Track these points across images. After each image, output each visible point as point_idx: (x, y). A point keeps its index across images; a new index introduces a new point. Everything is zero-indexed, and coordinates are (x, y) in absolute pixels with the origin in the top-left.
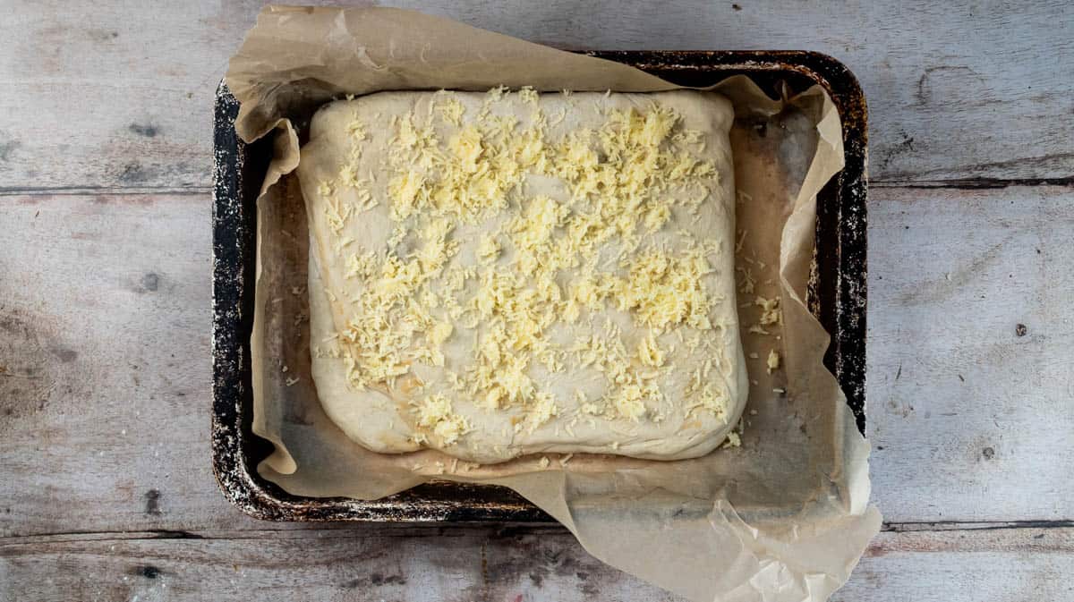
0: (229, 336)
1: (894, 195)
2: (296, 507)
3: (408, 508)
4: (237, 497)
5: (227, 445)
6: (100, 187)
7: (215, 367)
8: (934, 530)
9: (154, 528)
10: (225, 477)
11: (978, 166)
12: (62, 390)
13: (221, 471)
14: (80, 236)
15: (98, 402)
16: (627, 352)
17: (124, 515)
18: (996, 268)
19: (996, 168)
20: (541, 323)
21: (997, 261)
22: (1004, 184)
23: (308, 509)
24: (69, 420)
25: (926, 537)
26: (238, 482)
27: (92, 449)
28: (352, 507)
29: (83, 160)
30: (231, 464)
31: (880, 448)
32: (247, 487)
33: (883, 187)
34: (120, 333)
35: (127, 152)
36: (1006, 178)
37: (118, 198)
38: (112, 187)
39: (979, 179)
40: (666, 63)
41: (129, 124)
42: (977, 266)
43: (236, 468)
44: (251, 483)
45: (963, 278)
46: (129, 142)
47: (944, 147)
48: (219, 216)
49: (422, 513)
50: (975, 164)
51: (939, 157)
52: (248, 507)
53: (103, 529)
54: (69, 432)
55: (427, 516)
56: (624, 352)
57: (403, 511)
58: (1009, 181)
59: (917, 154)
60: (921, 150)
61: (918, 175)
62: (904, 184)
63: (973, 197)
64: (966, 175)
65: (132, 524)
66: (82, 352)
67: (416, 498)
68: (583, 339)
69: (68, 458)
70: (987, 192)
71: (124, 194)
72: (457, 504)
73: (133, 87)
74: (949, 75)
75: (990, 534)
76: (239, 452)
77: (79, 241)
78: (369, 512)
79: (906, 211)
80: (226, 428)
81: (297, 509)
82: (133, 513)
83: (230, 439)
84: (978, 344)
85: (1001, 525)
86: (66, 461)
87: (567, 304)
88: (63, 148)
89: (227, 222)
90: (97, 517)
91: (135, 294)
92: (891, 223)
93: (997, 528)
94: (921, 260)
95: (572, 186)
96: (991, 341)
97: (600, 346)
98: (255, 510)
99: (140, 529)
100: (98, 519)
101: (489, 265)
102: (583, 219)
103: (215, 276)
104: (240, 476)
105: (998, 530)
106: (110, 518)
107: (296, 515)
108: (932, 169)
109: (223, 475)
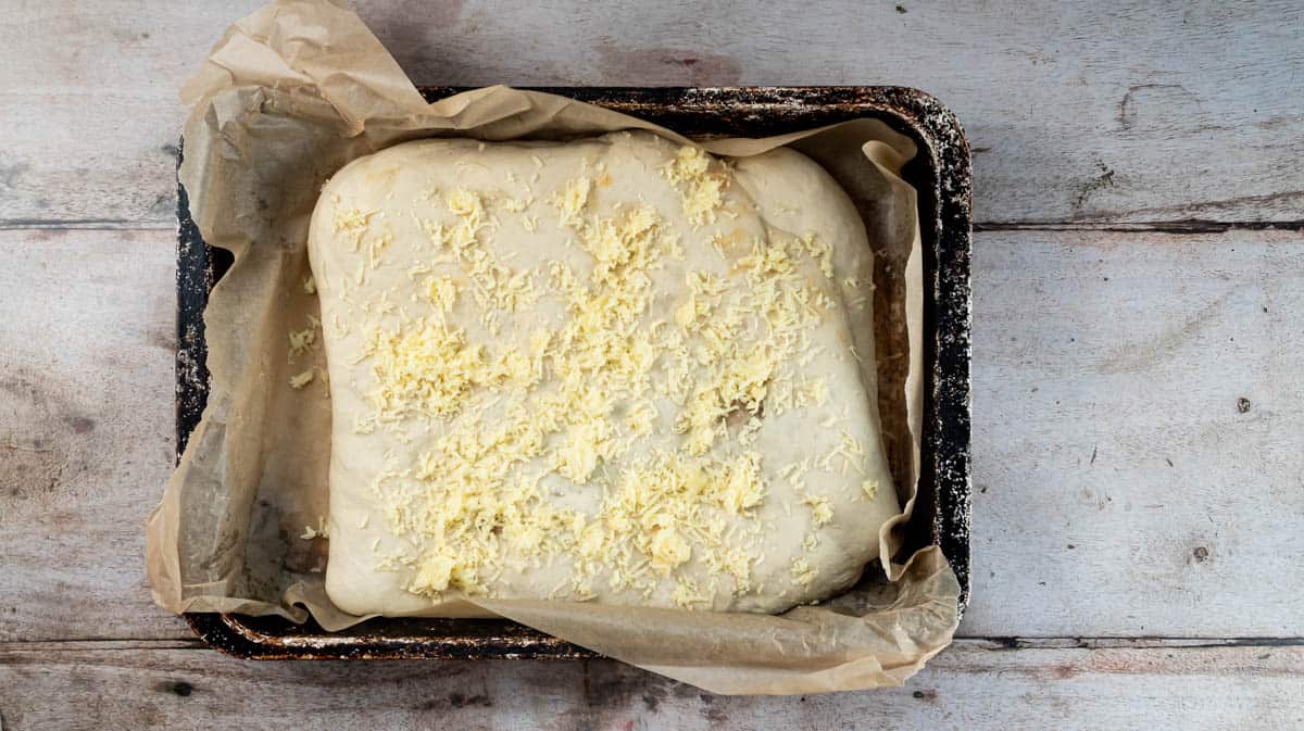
0: (950, 312)
1: (1089, 239)
2: (869, 105)
3: (733, 103)
4: (941, 117)
5: (953, 179)
6: (126, 221)
7: (968, 275)
8: (1135, 648)
9: (186, 636)
10: (955, 140)
11: (1192, 205)
12: (77, 468)
13: (959, 147)
14: (100, 279)
15: (120, 482)
16: (471, 292)
17: (150, 620)
18: (1214, 329)
19: (1214, 208)
20: (576, 328)
21: (1214, 322)
22: (1223, 227)
23: (854, 103)
24: (83, 504)
25: (1126, 656)
26: (939, 134)
27: (112, 539)
28: (800, 104)
29: (105, 187)
30: (948, 156)
31: (1071, 547)
32: (928, 128)
33: (1077, 229)
34: (147, 398)
35: (159, 178)
36: (1226, 220)
37: (147, 234)
38: (139, 221)
39: (1193, 221)
40: (420, 644)
41: (161, 144)
42: (1191, 327)
43: (941, 151)
44: (924, 134)
45: (1172, 343)
46: (162, 166)
47: (1152, 181)
48: (963, 457)
49: (715, 97)
50: (1189, 203)
51: (1145, 194)
52: (927, 104)
53: (126, 636)
54: (83, 518)
55: (710, 93)
56: (476, 293)
57: (738, 99)
58: (1229, 225)
59: (1118, 190)
60: (1122, 185)
61: (1119, 216)
62: (1101, 227)
63: (1186, 242)
64: (1176, 216)
65: (160, 631)
66: (101, 420)
67: (724, 116)
68: (524, 308)
69: (83, 550)
70: (1202, 237)
71: (154, 230)
72: (673, 108)
73: (165, 99)
74: (1159, 94)
75: (1205, 653)
76: (938, 170)
77: (100, 286)
78: (779, 98)
79: (1104, 259)
80: (954, 200)
81: (867, 101)
82: (160, 617)
83: (948, 187)
84: (1191, 421)
85: (1218, 642)
86: (81, 553)
87: (545, 352)
88: (82, 173)
89: (954, 451)
90: (118, 621)
91: (166, 350)
92: (1087, 274)
93: (1212, 646)
94: (1124, 320)
95: (538, 494)
96: (1205, 419)
97: (504, 299)
98: (919, 100)
99: (169, 636)
100: (119, 624)
101: (638, 399)
102: (526, 454)
103: (967, 384)
104: (937, 142)
105: (1215, 649)
106: (133, 623)
107: (869, 95)
108: (1136, 209)
109: (958, 143)
